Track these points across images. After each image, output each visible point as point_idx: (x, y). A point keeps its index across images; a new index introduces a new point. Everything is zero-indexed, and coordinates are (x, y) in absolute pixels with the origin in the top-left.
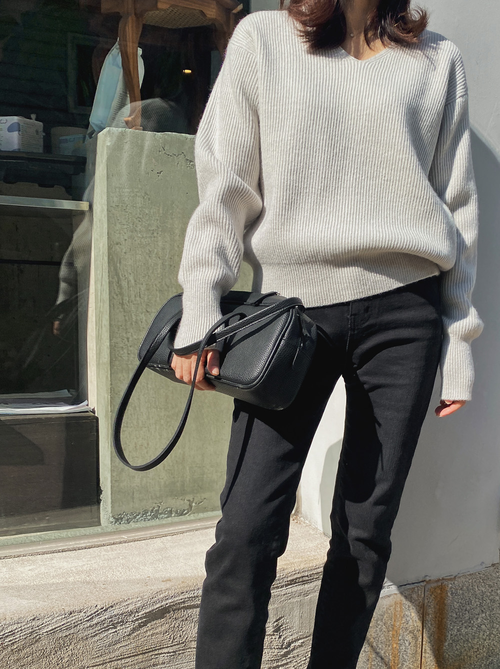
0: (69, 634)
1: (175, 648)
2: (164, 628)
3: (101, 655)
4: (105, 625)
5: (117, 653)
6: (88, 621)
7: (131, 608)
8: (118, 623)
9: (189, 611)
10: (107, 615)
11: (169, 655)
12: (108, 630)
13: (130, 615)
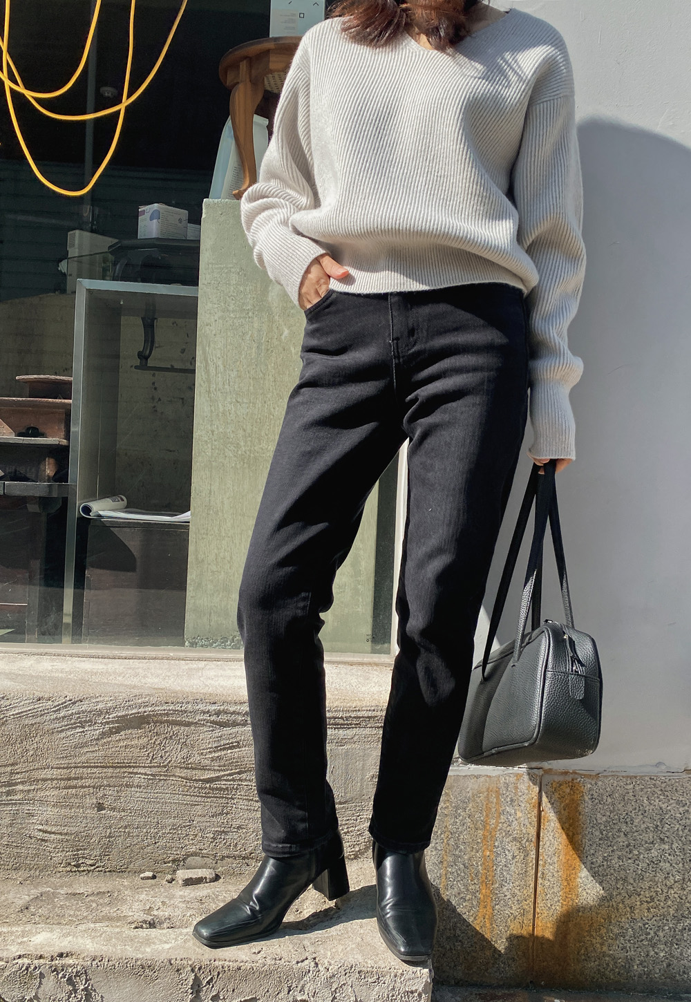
0: (35, 723)
1: (154, 770)
2: (141, 741)
3: (66, 757)
4: (73, 721)
5: (83, 758)
6: (55, 711)
7: (100, 706)
8: (86, 722)
9: (175, 729)
10: (75, 709)
11: (146, 777)
12: (76, 728)
13: (99, 715)
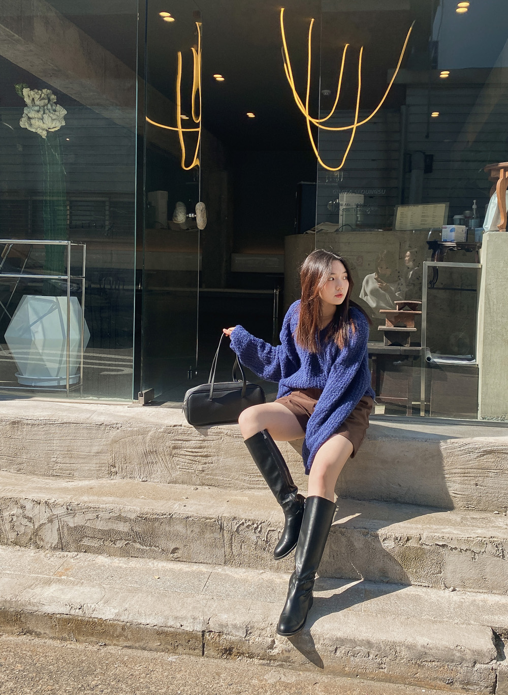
1: (498, 471)
2: (493, 460)
3: (464, 465)
7: (477, 446)
8: (471, 452)
11: (495, 473)
12: (467, 454)
13: (477, 449)
